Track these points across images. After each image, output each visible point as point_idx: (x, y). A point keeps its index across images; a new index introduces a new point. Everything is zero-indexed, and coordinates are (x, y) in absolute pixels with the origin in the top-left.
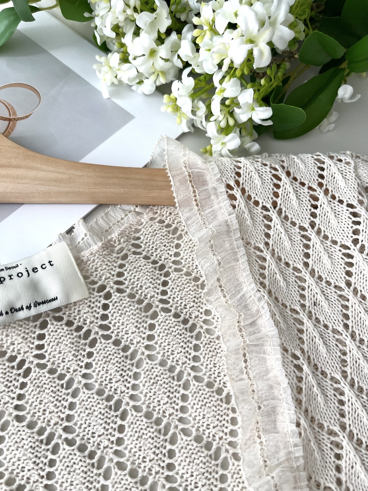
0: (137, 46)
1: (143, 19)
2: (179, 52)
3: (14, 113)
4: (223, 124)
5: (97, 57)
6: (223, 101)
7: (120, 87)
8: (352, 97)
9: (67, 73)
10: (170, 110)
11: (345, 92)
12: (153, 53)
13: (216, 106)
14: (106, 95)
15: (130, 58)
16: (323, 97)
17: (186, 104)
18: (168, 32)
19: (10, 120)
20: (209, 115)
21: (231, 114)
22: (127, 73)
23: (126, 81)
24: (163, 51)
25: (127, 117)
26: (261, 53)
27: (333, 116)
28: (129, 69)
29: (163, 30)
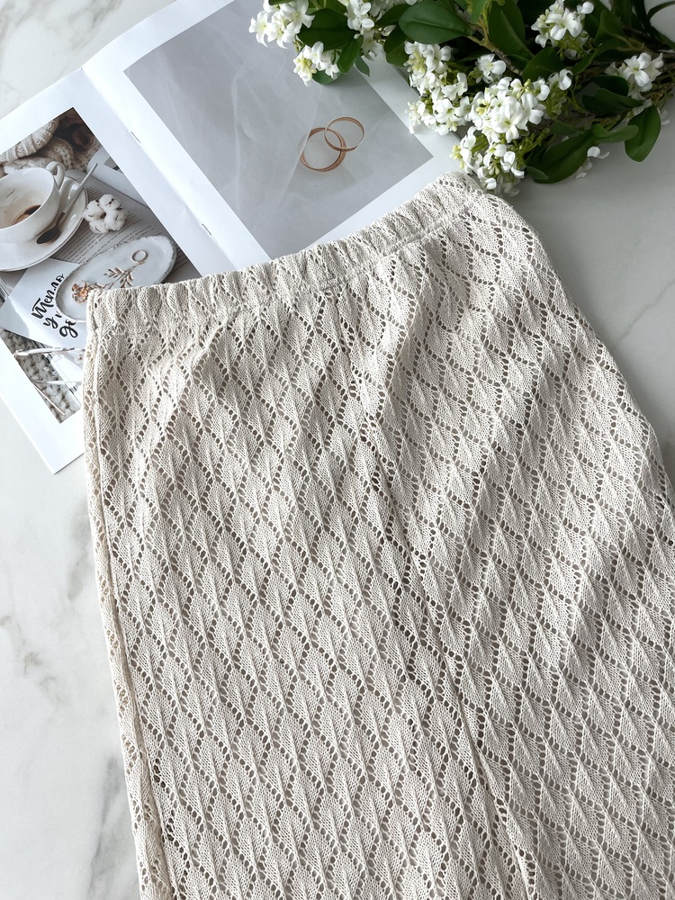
0: (441, 105)
1: (447, 89)
3: (345, 145)
4: (491, 172)
5: (409, 104)
6: (493, 156)
7: (421, 127)
8: (601, 154)
9: (384, 110)
10: (456, 157)
11: (594, 152)
12: (450, 110)
13: (487, 159)
14: (412, 132)
15: (434, 108)
16: (577, 154)
17: (466, 154)
18: (464, 95)
19: (341, 150)
21: (499, 165)
22: (428, 120)
23: (427, 124)
24: (457, 111)
25: (427, 156)
27: (590, 166)
28: (432, 119)
29: (460, 94)
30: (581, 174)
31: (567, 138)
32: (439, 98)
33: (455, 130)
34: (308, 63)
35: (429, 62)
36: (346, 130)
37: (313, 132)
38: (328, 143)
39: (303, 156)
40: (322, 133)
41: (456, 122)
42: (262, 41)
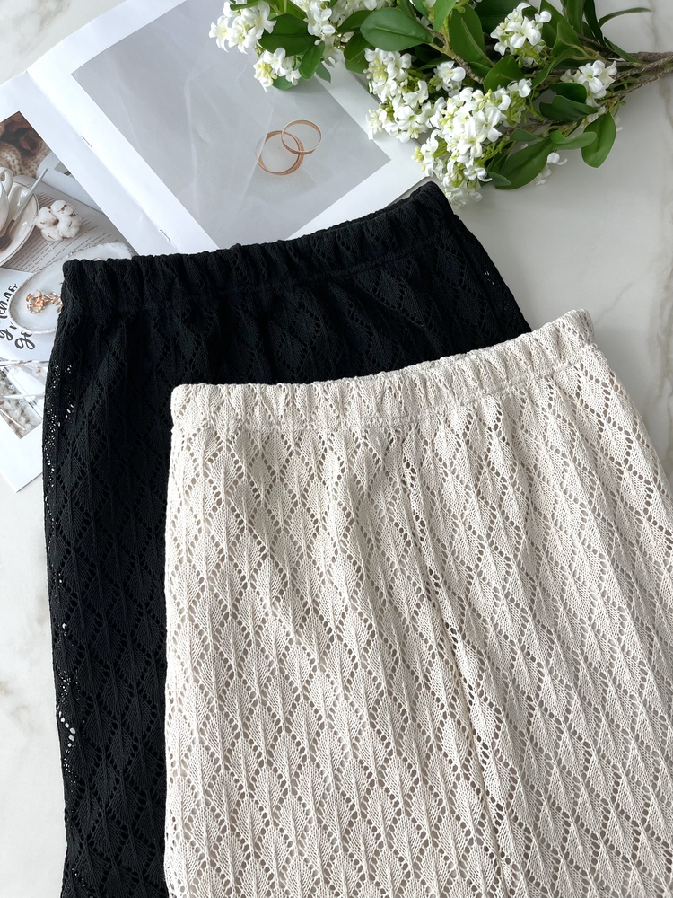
0: (402, 112)
1: (408, 97)
2: (431, 119)
3: (302, 148)
5: (370, 111)
6: (456, 163)
7: (382, 134)
8: (560, 160)
9: (341, 112)
11: (553, 158)
12: (411, 118)
13: (450, 166)
14: (371, 137)
15: (395, 115)
16: (536, 161)
19: (299, 154)
20: (445, 171)
21: (461, 173)
22: (389, 127)
24: (419, 118)
25: (385, 159)
26: (476, 150)
27: (548, 173)
28: (393, 126)
29: (421, 102)
30: (540, 180)
31: (526, 145)
32: (400, 105)
33: (416, 137)
34: (268, 68)
35: (390, 70)
36: (302, 132)
37: (269, 136)
38: (285, 146)
39: (260, 159)
40: (278, 136)
41: (417, 129)
42: (223, 46)
